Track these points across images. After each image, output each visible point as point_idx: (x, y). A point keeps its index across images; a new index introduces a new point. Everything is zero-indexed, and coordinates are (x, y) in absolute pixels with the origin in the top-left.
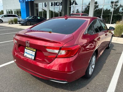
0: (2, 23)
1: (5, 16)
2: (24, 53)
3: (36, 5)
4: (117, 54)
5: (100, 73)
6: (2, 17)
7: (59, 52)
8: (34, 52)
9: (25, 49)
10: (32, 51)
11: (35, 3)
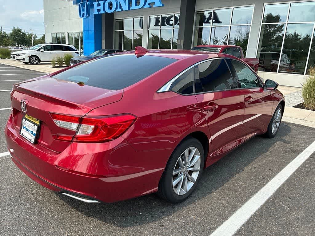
0: (37, 64)
1: (46, 48)
2: (21, 128)
3: (118, 24)
4: (286, 152)
5: (215, 194)
6: (39, 50)
7: (78, 128)
8: (36, 127)
9: (24, 120)
10: (33, 125)
11: (116, 20)
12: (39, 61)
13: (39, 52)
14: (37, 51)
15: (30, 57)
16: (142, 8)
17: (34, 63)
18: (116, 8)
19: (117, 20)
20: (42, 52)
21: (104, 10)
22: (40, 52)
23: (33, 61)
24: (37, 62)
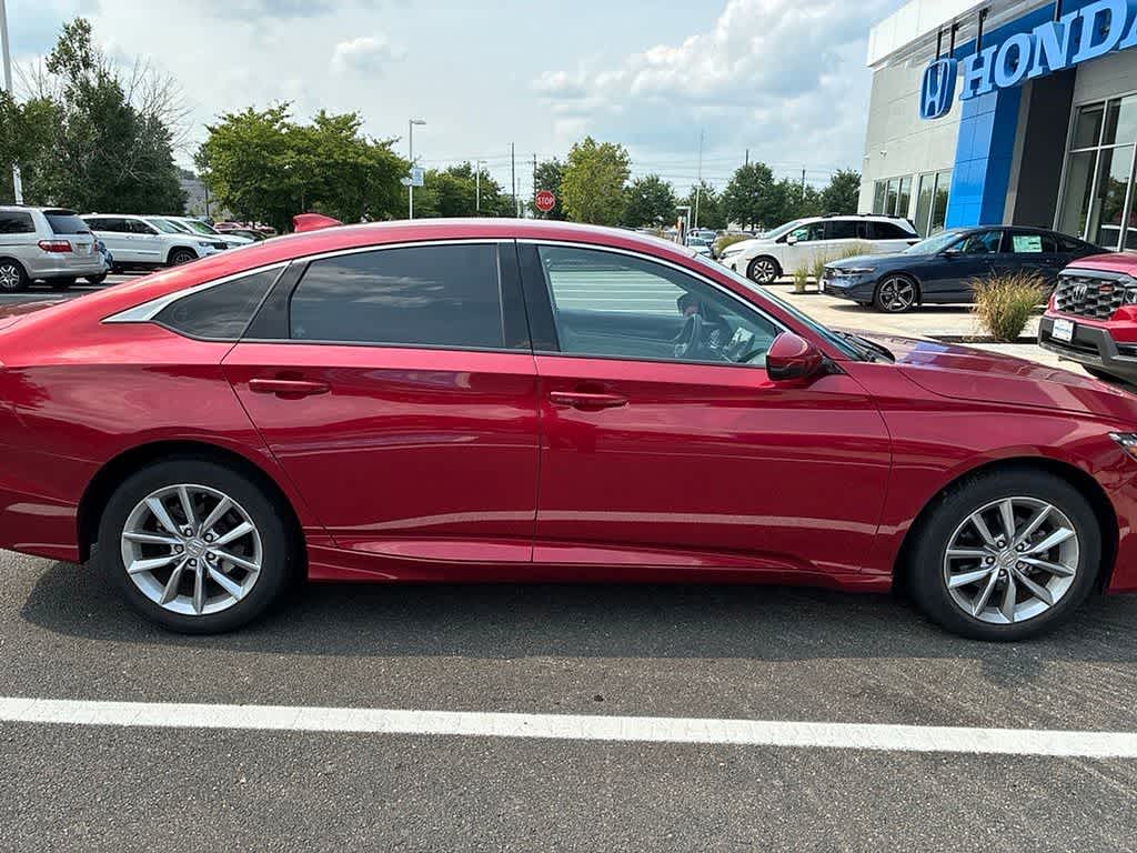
0: (772, 283)
11: (1083, 107)
12: (779, 272)
13: (781, 244)
14: (777, 242)
15: (753, 260)
16: (1116, 47)
17: (762, 279)
18: (1028, 66)
19: (1085, 110)
20: (791, 244)
21: (992, 79)
22: (786, 244)
23: (759, 272)
24: (770, 276)
